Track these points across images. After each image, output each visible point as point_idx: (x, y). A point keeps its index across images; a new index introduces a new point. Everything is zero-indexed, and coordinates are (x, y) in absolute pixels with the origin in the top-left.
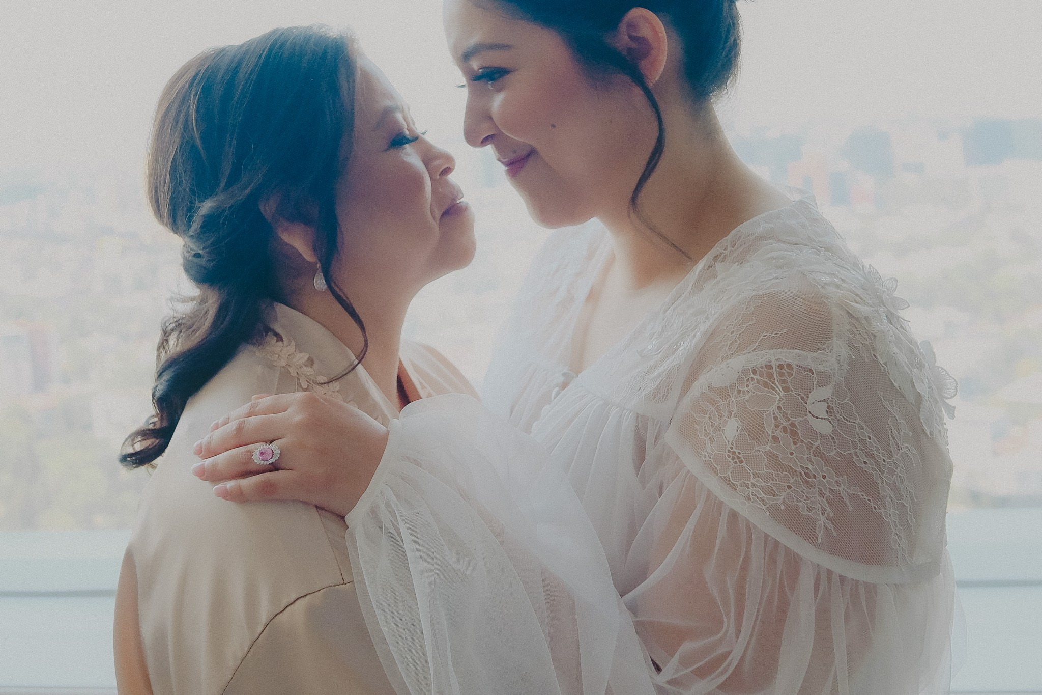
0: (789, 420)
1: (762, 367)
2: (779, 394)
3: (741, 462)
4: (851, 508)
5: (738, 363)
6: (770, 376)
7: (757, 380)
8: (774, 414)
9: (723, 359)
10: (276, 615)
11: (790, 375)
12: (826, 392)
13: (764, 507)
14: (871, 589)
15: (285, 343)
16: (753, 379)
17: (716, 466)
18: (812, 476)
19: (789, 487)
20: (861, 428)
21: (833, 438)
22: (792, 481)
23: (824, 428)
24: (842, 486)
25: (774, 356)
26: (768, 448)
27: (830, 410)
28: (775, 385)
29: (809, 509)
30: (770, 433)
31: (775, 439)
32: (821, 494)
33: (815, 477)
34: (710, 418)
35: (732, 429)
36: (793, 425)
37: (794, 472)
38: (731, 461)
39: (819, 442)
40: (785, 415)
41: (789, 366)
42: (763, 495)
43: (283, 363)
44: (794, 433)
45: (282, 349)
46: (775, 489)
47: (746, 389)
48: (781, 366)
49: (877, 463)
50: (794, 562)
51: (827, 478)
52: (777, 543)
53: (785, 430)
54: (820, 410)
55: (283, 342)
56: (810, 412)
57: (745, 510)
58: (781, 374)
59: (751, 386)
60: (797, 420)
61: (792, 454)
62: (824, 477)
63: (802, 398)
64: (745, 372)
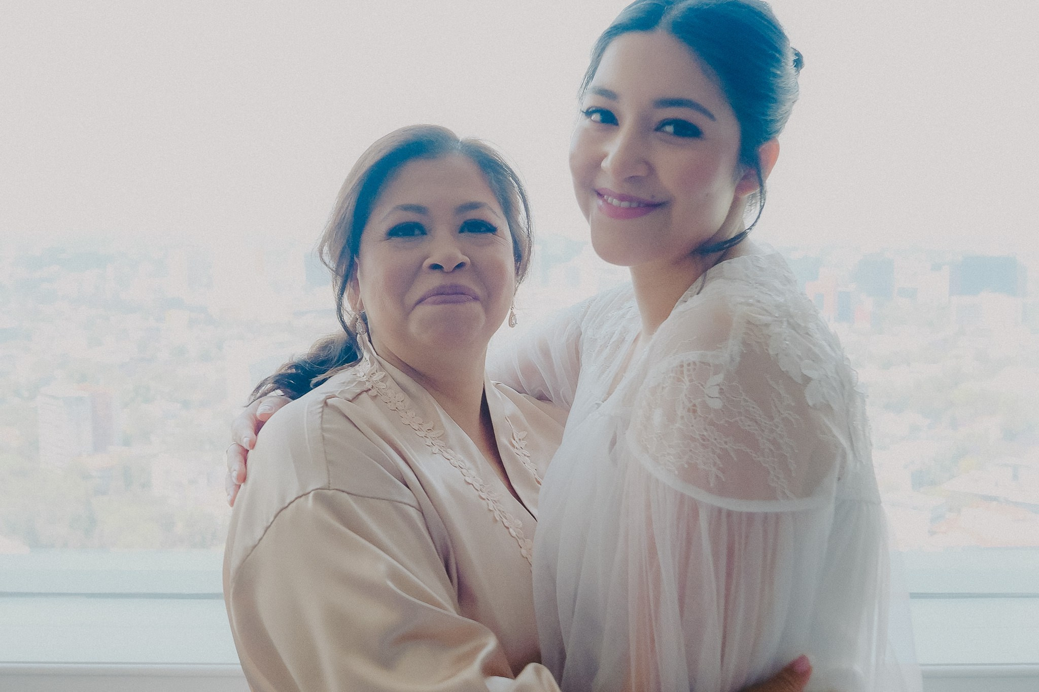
0: (691, 402)
1: (675, 367)
2: (686, 384)
4: (735, 460)
6: (681, 372)
7: (673, 377)
8: (682, 400)
9: (656, 364)
11: (695, 369)
12: (719, 378)
13: (674, 468)
16: (670, 377)
18: (707, 440)
19: (691, 451)
20: (746, 401)
21: (722, 411)
22: (693, 446)
23: (717, 404)
24: (730, 445)
25: (685, 357)
26: (677, 425)
27: (721, 391)
28: (685, 379)
29: (704, 465)
30: (680, 414)
31: (682, 418)
32: (714, 452)
33: (709, 440)
35: (658, 416)
36: (694, 405)
37: (694, 440)
38: (656, 440)
39: (712, 415)
40: (689, 399)
41: (695, 363)
42: (674, 460)
44: (695, 411)
46: (681, 453)
48: (689, 364)
51: (718, 440)
53: (689, 410)
54: (715, 392)
56: (707, 395)
57: (661, 475)
58: (689, 370)
59: (668, 383)
60: (697, 402)
61: (692, 426)
62: (716, 440)
63: (702, 385)
64: (667, 372)
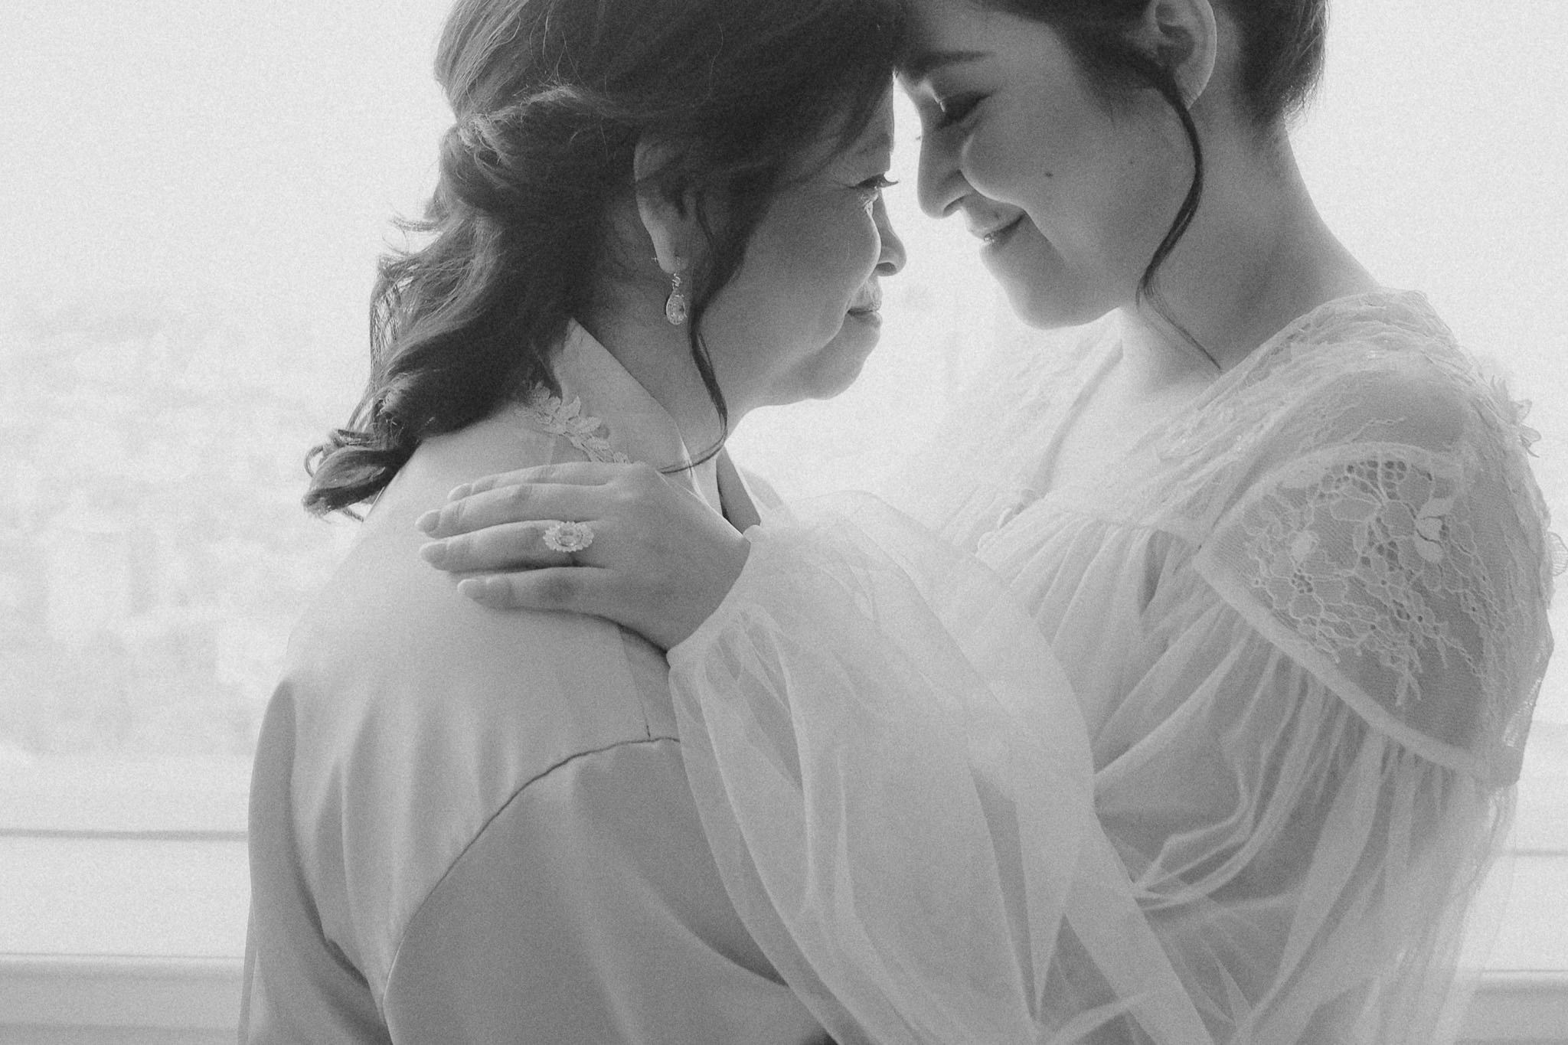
0: (1388, 536)
1: (1362, 463)
2: (1380, 501)
3: (1310, 590)
4: (1446, 666)
5: (1327, 457)
6: (1372, 476)
7: (1354, 479)
8: (1370, 527)
9: (1304, 451)
10: (533, 780)
11: (1401, 477)
12: (1444, 506)
13: (1333, 651)
14: (1449, 777)
15: (564, 401)
16: (1346, 478)
17: (1270, 594)
18: (1405, 616)
19: (1373, 627)
20: (1477, 563)
21: (1440, 569)
22: (1378, 618)
23: (1433, 553)
24: (1441, 635)
25: (1382, 450)
26: (1353, 572)
27: (1444, 531)
28: (1377, 488)
29: (1394, 660)
30: (1360, 554)
31: (1366, 561)
32: (1412, 642)
33: (1408, 617)
34: (1269, 532)
35: (1303, 545)
36: (1392, 544)
37: (1383, 609)
38: (1295, 588)
39: (1422, 572)
40: (1385, 530)
41: (1402, 466)
42: (1335, 635)
43: (560, 429)
44: (1392, 556)
45: (559, 408)
46: (1353, 627)
47: (1334, 491)
48: (1390, 465)
49: (1488, 614)
50: (1358, 731)
51: (1424, 621)
52: (1340, 703)
53: (1380, 549)
54: (1433, 529)
55: (561, 397)
56: (1418, 531)
57: (1303, 656)
58: (1388, 475)
59: (1342, 488)
60: (1400, 539)
61: (1384, 583)
62: (1420, 619)
63: (1412, 510)
64: (1337, 468)
